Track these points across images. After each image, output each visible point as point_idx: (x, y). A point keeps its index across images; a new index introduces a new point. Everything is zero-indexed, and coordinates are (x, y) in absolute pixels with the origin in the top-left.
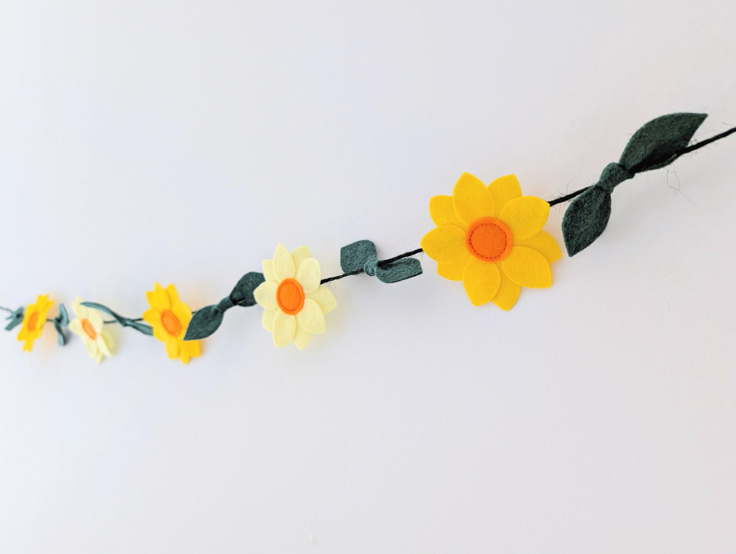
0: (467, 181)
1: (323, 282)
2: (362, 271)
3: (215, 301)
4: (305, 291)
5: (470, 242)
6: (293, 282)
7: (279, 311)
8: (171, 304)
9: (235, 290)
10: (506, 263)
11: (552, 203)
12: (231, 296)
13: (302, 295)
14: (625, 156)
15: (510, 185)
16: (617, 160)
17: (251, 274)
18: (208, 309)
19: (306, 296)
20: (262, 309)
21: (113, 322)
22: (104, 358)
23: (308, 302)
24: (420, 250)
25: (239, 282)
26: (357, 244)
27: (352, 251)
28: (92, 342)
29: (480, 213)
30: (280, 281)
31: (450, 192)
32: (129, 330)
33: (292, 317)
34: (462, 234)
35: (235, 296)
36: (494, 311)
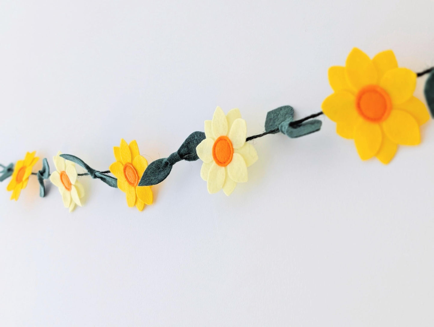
0: (356, 55)
1: (248, 139)
2: (278, 130)
3: (166, 155)
4: (234, 147)
5: (359, 106)
6: (226, 139)
7: (214, 163)
8: (132, 159)
9: (183, 146)
10: (386, 125)
11: (419, 75)
12: (179, 151)
13: (232, 150)
15: (389, 58)
17: (196, 133)
18: (160, 161)
19: (234, 151)
20: (202, 162)
21: (86, 174)
23: (236, 156)
24: (321, 113)
25: (187, 140)
26: (280, 109)
27: (275, 115)
28: (68, 193)
29: (366, 81)
30: (216, 138)
31: (343, 63)
33: (223, 168)
34: (352, 99)
35: (182, 151)
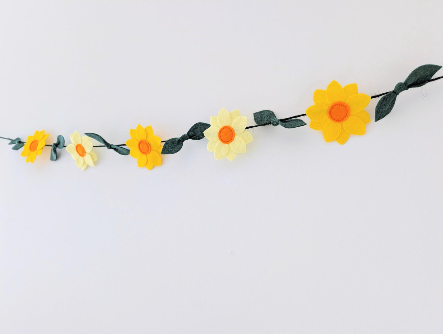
0: (334, 84)
1: (247, 128)
2: (270, 123)
3: (179, 136)
4: (236, 132)
5: (330, 112)
6: (229, 127)
7: (219, 141)
8: (147, 137)
9: (190, 131)
10: (345, 123)
11: (372, 97)
12: (188, 134)
13: (233, 134)
14: (408, 80)
15: (353, 88)
16: (403, 81)
17: (200, 123)
18: (175, 139)
19: (235, 135)
20: (208, 141)
21: (104, 146)
22: (88, 167)
23: (236, 138)
24: (305, 115)
25: (192, 127)
26: (264, 112)
27: (260, 115)
28: (81, 158)
29: (337, 99)
30: (221, 127)
31: (325, 89)
32: (112, 151)
33: (226, 145)
34: (327, 108)
35: (190, 134)
36: (336, 145)
